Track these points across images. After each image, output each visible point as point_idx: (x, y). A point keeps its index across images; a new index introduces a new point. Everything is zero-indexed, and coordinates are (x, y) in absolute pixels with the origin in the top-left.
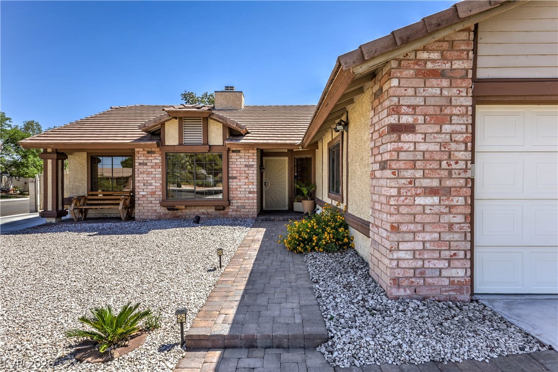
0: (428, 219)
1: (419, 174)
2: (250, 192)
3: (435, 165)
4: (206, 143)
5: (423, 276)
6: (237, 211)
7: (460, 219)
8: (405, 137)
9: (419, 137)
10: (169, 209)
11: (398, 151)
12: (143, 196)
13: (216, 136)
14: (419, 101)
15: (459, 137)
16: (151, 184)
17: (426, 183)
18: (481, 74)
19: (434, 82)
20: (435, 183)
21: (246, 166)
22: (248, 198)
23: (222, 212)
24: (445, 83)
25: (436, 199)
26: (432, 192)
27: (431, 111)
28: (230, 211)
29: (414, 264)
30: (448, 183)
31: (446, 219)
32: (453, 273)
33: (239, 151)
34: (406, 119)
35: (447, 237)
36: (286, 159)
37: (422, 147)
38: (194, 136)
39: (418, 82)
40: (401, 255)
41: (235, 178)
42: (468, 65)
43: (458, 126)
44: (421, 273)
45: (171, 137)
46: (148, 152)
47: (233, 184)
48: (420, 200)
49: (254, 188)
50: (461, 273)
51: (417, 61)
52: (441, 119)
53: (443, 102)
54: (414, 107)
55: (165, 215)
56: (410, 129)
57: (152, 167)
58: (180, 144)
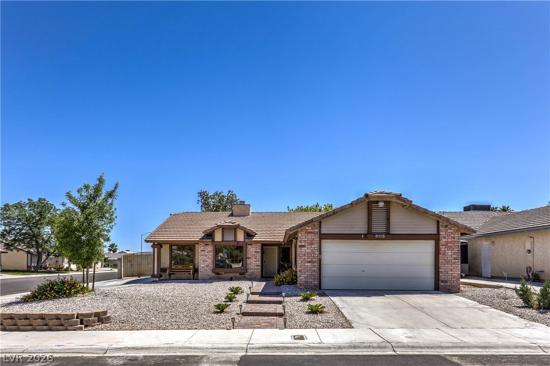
0: (309, 269)
1: (306, 257)
2: (257, 266)
3: (310, 255)
4: (235, 240)
5: (307, 283)
6: (250, 275)
7: (316, 269)
8: (302, 248)
9: (306, 248)
10: (216, 274)
11: (301, 252)
12: (203, 267)
13: (241, 237)
14: (306, 239)
15: (316, 249)
16: (207, 261)
17: (308, 260)
18: (322, 232)
19: (310, 235)
20: (310, 260)
21: (255, 252)
22: (256, 269)
23: (243, 276)
24: (313, 235)
25: (310, 264)
26: (309, 262)
27: (309, 242)
28: (247, 275)
29: (304, 280)
30: (313, 260)
31: (313, 269)
32: (315, 282)
33: (252, 244)
34: (303, 244)
35: (313, 273)
36: (277, 247)
37: (307, 251)
38: (229, 237)
39: (306, 235)
40: (302, 278)
41: (250, 258)
42: (318, 230)
43: (316, 246)
44: (307, 282)
45: (218, 237)
46: (206, 245)
47: (249, 261)
48: (306, 264)
49: (259, 263)
50: (317, 282)
51: (306, 229)
52: (311, 244)
53: (312, 240)
54: (305, 241)
55: (214, 277)
56: (304, 246)
57: (207, 252)
58: (223, 241)
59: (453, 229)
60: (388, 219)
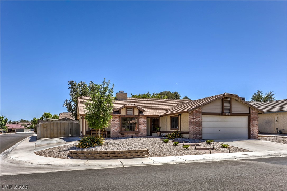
0: (197, 130)
1: (196, 124)
2: (145, 129)
3: (198, 123)
4: (133, 115)
5: (196, 137)
6: (141, 135)
7: (200, 130)
8: (194, 120)
9: (196, 120)
10: (122, 134)
11: (194, 121)
12: (114, 130)
13: (136, 113)
14: (196, 115)
15: (200, 120)
16: (116, 127)
17: (197, 125)
18: (202, 112)
19: (197, 113)
20: (198, 125)
21: (144, 121)
22: (144, 131)
23: (137, 135)
24: (199, 113)
25: (198, 127)
26: (197, 126)
27: (197, 116)
28: (139, 135)
29: (195, 135)
30: (199, 125)
31: (199, 130)
32: (200, 136)
33: (142, 117)
34: (194, 117)
35: (199, 132)
36: (150, 119)
37: (196, 121)
38: (130, 113)
39: (195, 113)
40: (194, 134)
41: (141, 125)
42: (201, 111)
43: (200, 118)
44: (196, 136)
45: (123, 113)
46: (115, 117)
47: (140, 127)
48: (196, 127)
49: (146, 128)
50: (201, 136)
51: (196, 110)
52: (198, 117)
53: (198, 115)
54: (195, 116)
55: (120, 136)
56: (195, 118)
57: (116, 121)
58: (126, 115)
59: (255, 111)
60: (231, 106)
